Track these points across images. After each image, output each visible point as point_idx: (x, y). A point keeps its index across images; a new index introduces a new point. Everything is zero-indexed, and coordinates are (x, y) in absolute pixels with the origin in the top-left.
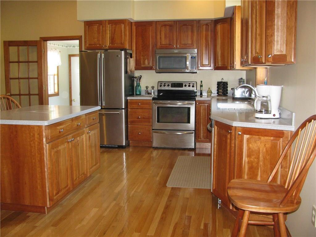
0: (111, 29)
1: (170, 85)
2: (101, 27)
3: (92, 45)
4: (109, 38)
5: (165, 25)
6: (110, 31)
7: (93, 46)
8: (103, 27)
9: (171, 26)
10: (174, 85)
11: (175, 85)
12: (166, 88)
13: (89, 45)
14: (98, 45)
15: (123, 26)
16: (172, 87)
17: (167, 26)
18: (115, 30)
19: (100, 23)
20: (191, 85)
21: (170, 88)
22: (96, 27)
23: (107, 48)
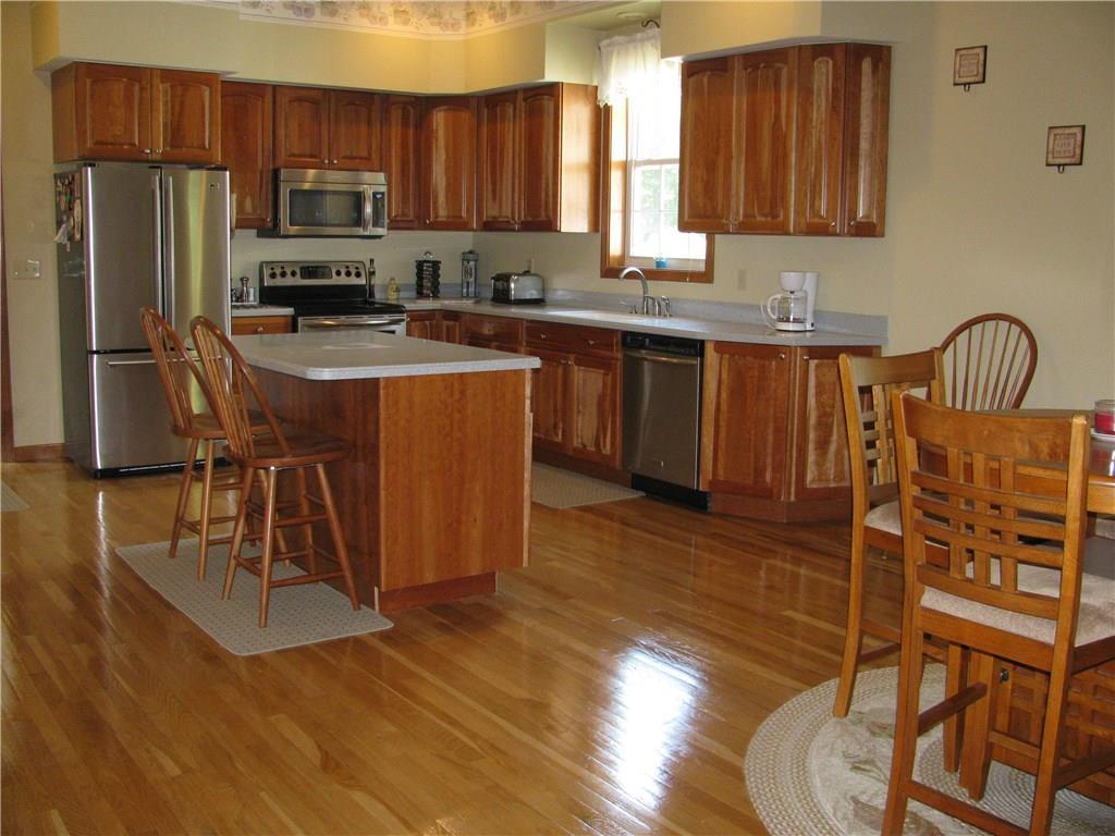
0: (169, 98)
1: (298, 272)
2: (137, 88)
3: (107, 144)
4: (165, 125)
5: (300, 100)
6: (166, 104)
7: (110, 147)
8: (142, 89)
9: (315, 102)
10: (310, 270)
11: (309, 272)
12: (289, 281)
13: (96, 143)
14: (126, 147)
15: (207, 93)
16: (303, 277)
17: (306, 104)
18: (182, 103)
19: (134, 75)
20: (353, 271)
21: (299, 281)
22: (118, 88)
23: (158, 157)
